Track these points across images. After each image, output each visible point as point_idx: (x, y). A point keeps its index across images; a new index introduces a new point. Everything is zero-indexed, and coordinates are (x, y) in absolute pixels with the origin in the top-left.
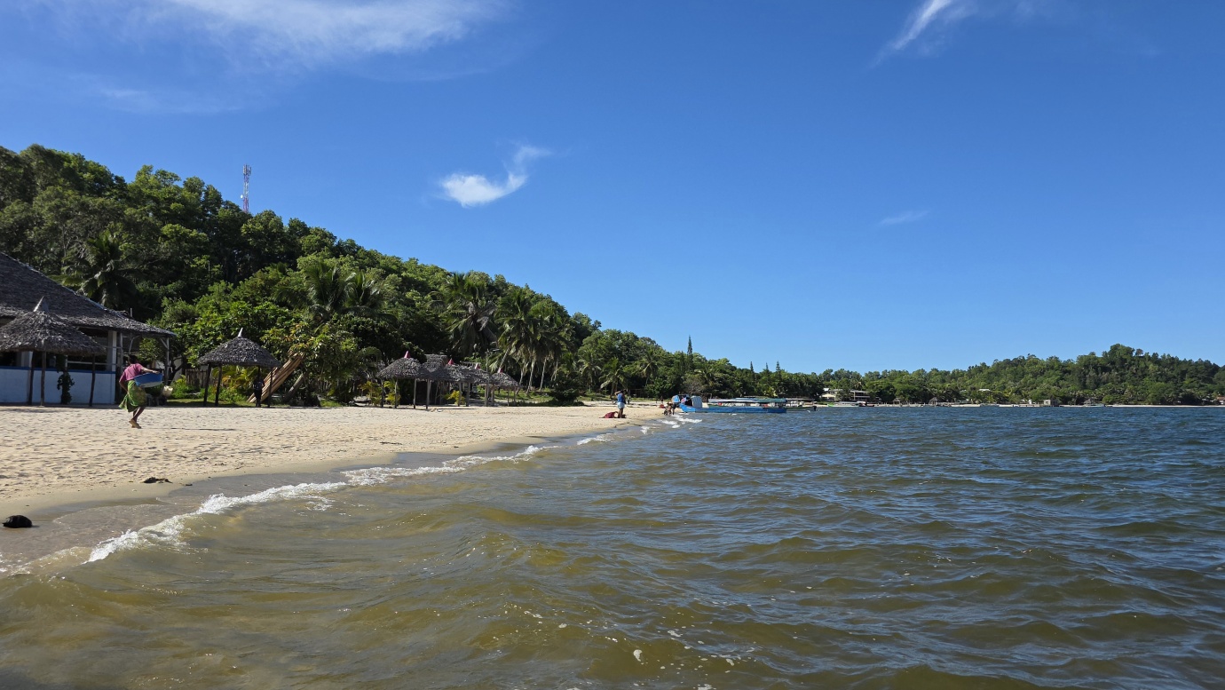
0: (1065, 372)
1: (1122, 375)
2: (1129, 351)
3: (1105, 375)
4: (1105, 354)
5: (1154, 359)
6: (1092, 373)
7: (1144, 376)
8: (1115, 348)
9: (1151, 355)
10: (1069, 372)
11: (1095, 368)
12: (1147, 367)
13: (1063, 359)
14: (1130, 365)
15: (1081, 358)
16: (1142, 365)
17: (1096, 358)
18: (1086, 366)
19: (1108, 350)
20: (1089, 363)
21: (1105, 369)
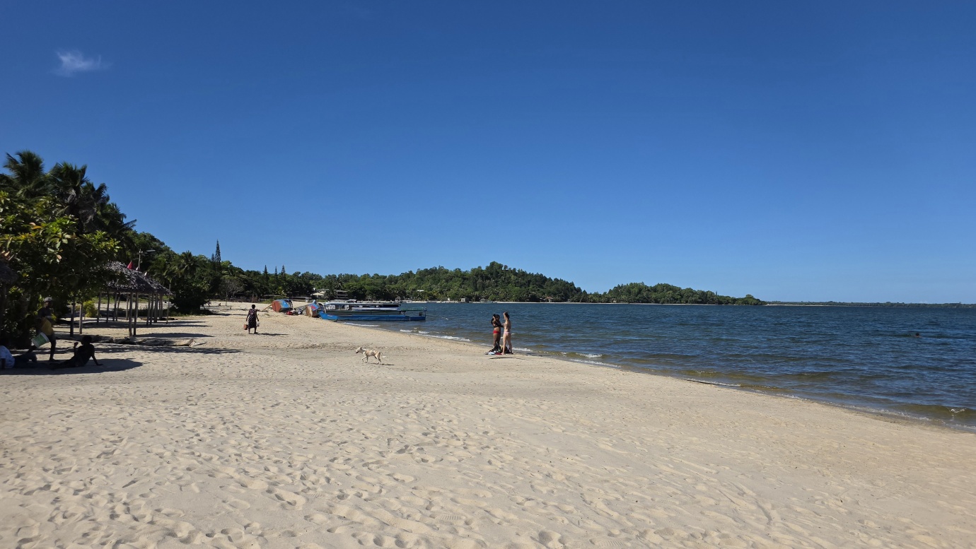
0: (464, 279)
1: (496, 282)
2: (500, 266)
3: (488, 281)
4: (487, 268)
5: (514, 272)
6: (480, 281)
7: (509, 283)
8: (493, 264)
9: (512, 269)
10: (467, 279)
11: (482, 277)
12: (510, 277)
13: (463, 270)
14: (502, 275)
15: (473, 270)
16: (508, 276)
17: (482, 270)
18: (477, 276)
19: (489, 265)
20: (478, 273)
21: (487, 278)
